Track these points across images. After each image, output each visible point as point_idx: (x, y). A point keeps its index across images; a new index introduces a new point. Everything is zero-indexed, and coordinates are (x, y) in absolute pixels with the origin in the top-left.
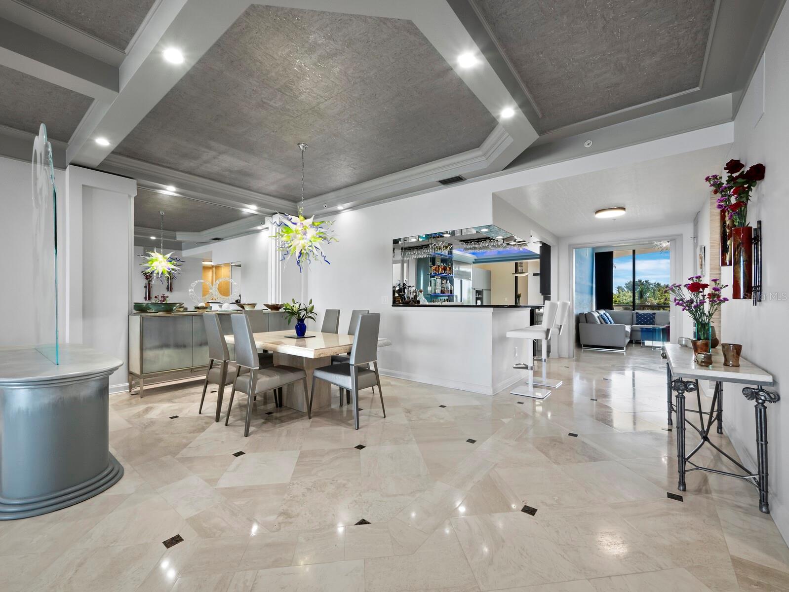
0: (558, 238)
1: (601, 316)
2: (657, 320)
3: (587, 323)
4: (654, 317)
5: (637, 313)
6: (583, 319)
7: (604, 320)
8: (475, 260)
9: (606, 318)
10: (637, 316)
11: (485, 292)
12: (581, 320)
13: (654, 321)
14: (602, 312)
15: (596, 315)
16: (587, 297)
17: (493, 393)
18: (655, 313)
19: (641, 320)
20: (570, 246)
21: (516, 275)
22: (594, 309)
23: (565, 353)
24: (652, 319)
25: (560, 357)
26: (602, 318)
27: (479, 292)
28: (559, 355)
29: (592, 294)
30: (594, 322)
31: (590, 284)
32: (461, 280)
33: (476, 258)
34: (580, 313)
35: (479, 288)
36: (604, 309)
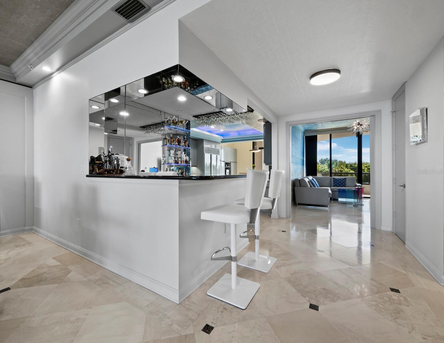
0: (278, 117)
1: (311, 181)
2: (348, 183)
3: (300, 186)
4: (345, 181)
5: (334, 178)
6: (297, 184)
7: (313, 184)
8: (222, 140)
9: (314, 183)
10: (333, 180)
11: (232, 164)
12: (296, 185)
13: (345, 184)
14: (311, 178)
15: (307, 180)
16: (300, 167)
17: (180, 299)
18: (346, 179)
19: (337, 183)
20: (287, 123)
21: (254, 151)
22: (305, 176)
23: (283, 214)
24: (344, 182)
25: (280, 218)
26: (311, 183)
27: (227, 164)
28: (279, 216)
29: (303, 165)
30: (306, 186)
31: (302, 158)
32: (211, 155)
33: (223, 139)
34: (295, 179)
35: (228, 161)
36: (312, 176)
